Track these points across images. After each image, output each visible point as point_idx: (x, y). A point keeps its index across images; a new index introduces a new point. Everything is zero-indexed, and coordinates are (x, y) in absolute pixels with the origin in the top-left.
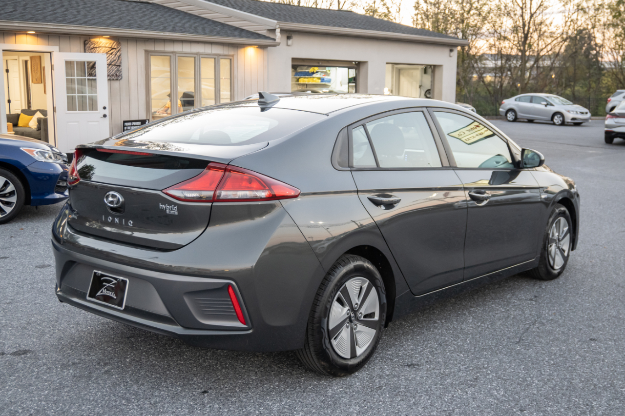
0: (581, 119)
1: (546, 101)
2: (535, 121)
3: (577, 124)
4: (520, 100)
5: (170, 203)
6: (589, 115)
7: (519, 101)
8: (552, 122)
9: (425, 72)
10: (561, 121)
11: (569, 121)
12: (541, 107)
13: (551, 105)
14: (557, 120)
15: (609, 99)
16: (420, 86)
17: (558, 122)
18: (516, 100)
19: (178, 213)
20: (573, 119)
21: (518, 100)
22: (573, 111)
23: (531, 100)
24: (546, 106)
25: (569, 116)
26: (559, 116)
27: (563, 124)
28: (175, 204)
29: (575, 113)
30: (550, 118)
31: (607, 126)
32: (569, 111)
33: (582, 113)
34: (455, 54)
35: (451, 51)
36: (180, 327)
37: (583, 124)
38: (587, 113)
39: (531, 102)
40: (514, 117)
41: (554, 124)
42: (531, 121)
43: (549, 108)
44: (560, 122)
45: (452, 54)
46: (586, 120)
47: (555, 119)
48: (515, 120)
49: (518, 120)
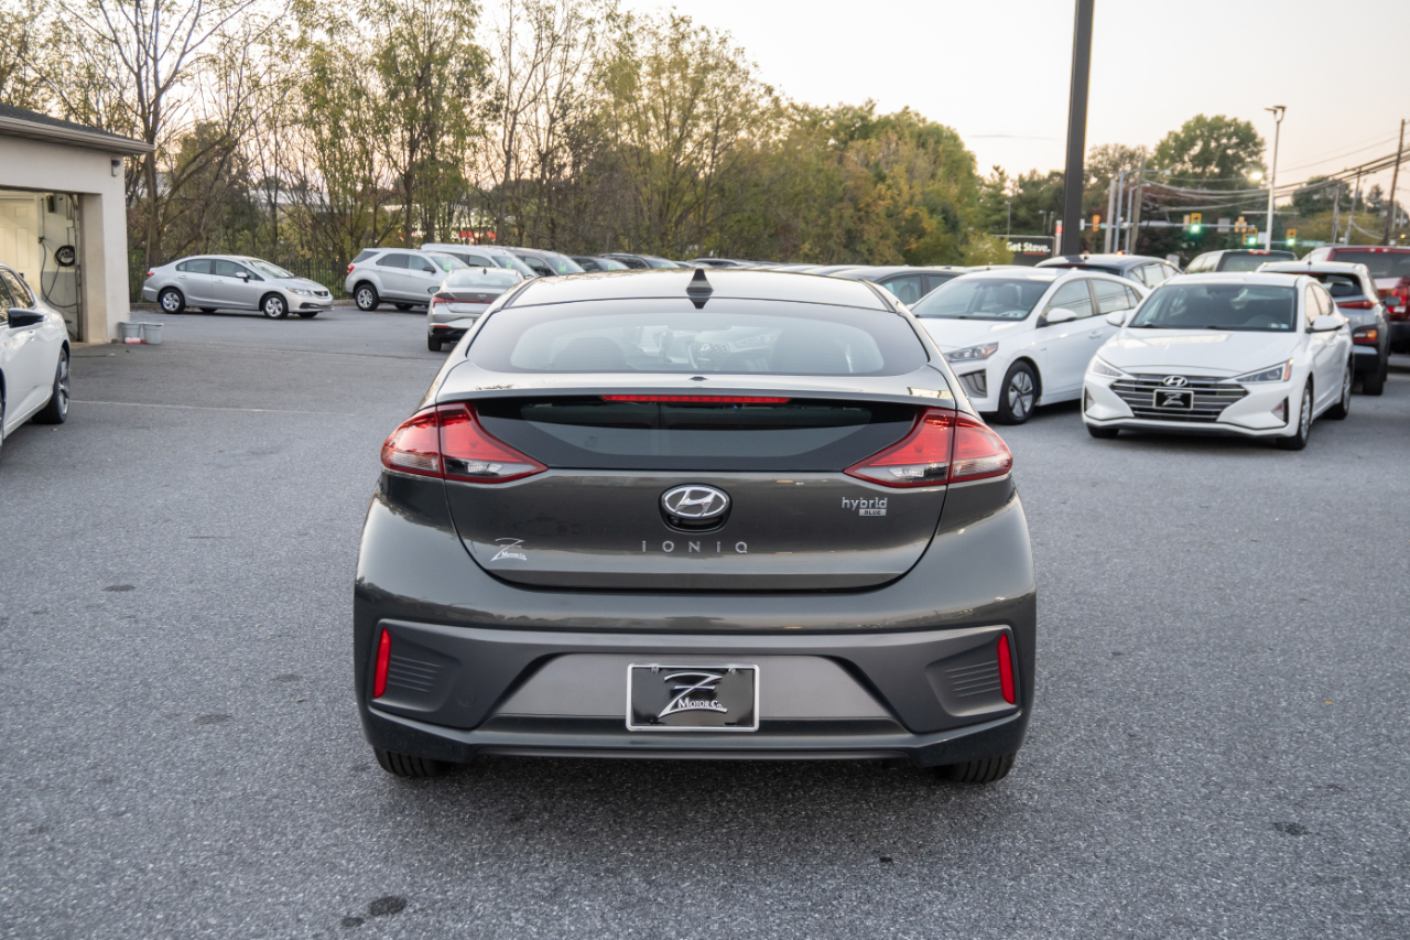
0: (319, 306)
1: (246, 270)
2: (218, 311)
3: (307, 314)
4: (186, 267)
5: (870, 495)
6: (330, 298)
7: (186, 270)
8: (262, 313)
9: (52, 205)
10: (279, 309)
11: (298, 309)
12: (235, 282)
13: (258, 278)
14: (272, 307)
15: (350, 266)
16: (41, 240)
17: (274, 313)
18: (178, 268)
19: (887, 512)
20: (304, 305)
21: (182, 267)
22: (303, 291)
23: (213, 268)
24: (246, 280)
25: (296, 301)
26: (275, 300)
27: (285, 315)
28: (882, 495)
29: (306, 293)
30: (256, 305)
31: (435, 318)
32: (294, 291)
33: (319, 294)
34: (121, 171)
35: (115, 163)
36: (908, 736)
37: (318, 316)
38: (326, 294)
39: (213, 272)
40: (177, 304)
41: (267, 316)
42: (208, 311)
43: (253, 284)
44: (278, 313)
45: (116, 170)
46: (326, 307)
47: (268, 307)
48: (182, 309)
49: (186, 310)
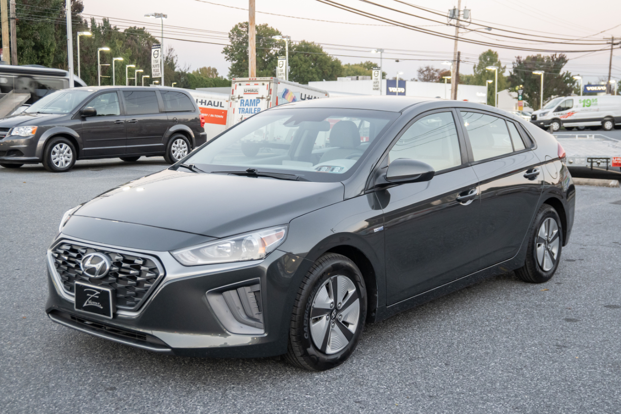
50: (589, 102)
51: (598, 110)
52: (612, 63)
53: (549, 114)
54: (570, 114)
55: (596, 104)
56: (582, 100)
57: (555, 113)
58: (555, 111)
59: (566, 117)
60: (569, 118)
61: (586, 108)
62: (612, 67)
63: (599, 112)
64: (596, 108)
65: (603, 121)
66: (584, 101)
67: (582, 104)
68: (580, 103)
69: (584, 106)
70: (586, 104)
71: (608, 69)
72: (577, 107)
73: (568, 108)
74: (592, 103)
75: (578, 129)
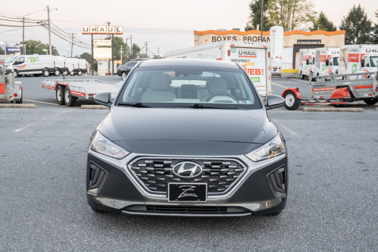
50: (34, 59)
51: (40, 64)
52: (24, 34)
53: (10, 66)
54: (23, 67)
55: (38, 60)
56: (30, 57)
57: (14, 66)
58: (13, 65)
59: (21, 69)
60: (23, 69)
61: (32, 62)
62: (25, 36)
63: (40, 65)
64: (38, 62)
65: (43, 71)
66: (31, 58)
67: (30, 60)
68: (29, 59)
69: (31, 61)
70: (32, 60)
71: (22, 38)
72: (27, 62)
73: (21, 63)
74: (36, 59)
75: (30, 76)
